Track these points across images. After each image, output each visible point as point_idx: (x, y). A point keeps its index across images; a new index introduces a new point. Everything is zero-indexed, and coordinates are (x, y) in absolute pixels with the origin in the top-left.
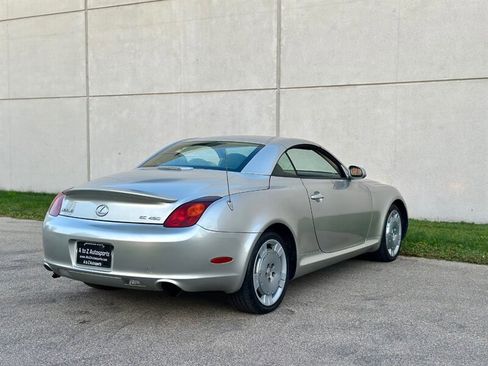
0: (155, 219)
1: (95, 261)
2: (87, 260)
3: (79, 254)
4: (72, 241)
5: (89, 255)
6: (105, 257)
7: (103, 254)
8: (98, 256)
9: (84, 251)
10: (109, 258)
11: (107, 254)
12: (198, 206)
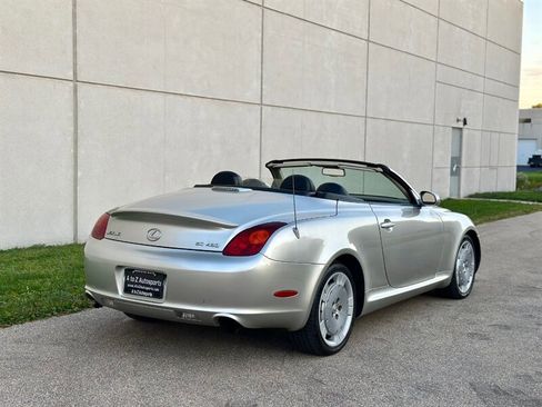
0: (212, 245)
1: (145, 291)
2: (136, 289)
3: (126, 282)
4: (119, 267)
5: (138, 284)
6: (156, 286)
7: (155, 283)
8: (148, 286)
9: (132, 279)
10: (162, 288)
11: (159, 283)
12: (262, 232)
